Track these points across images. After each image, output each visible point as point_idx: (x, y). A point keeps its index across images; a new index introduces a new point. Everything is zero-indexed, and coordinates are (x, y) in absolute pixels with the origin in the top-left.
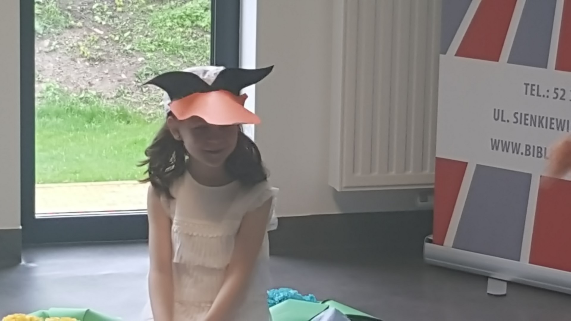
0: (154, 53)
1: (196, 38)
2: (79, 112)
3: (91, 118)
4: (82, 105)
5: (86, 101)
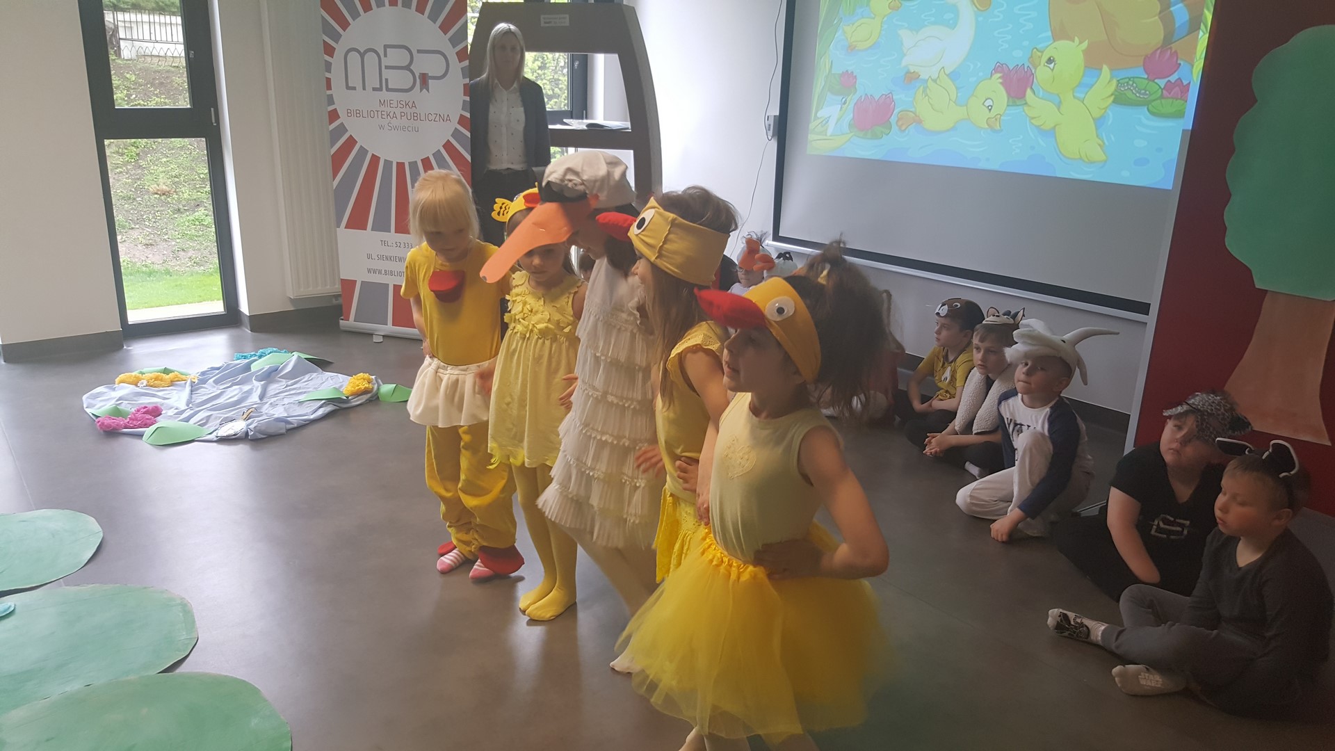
1: (202, 231)
2: (143, 272)
3: (150, 274)
4: (144, 269)
5: (146, 266)
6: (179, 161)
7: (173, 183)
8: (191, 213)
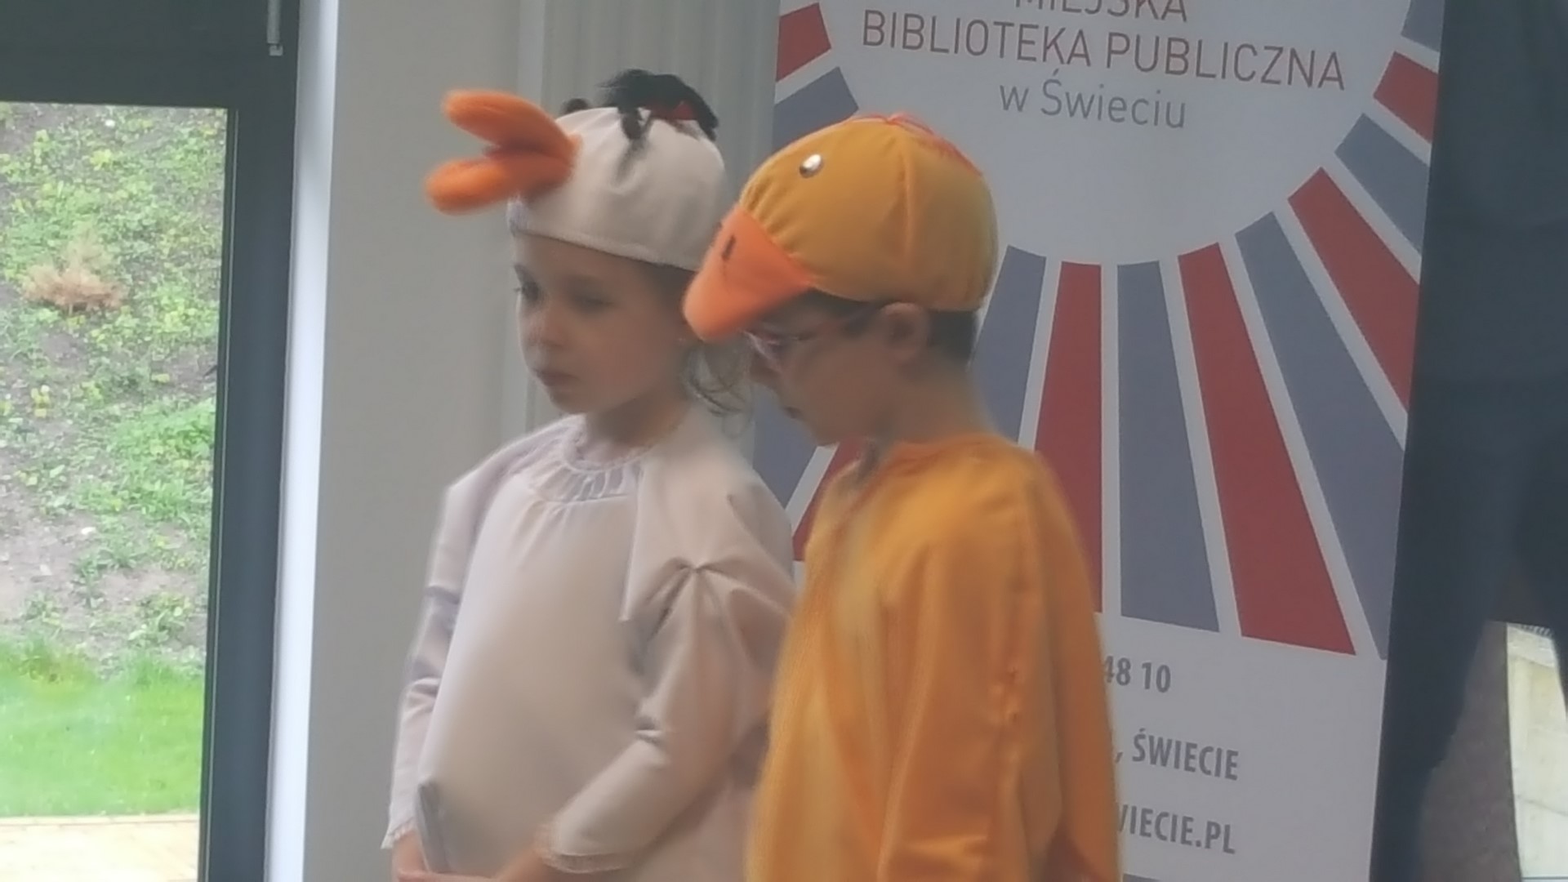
0: (120, 516)
6: (168, 164)
7: (125, 263)
8: (182, 398)
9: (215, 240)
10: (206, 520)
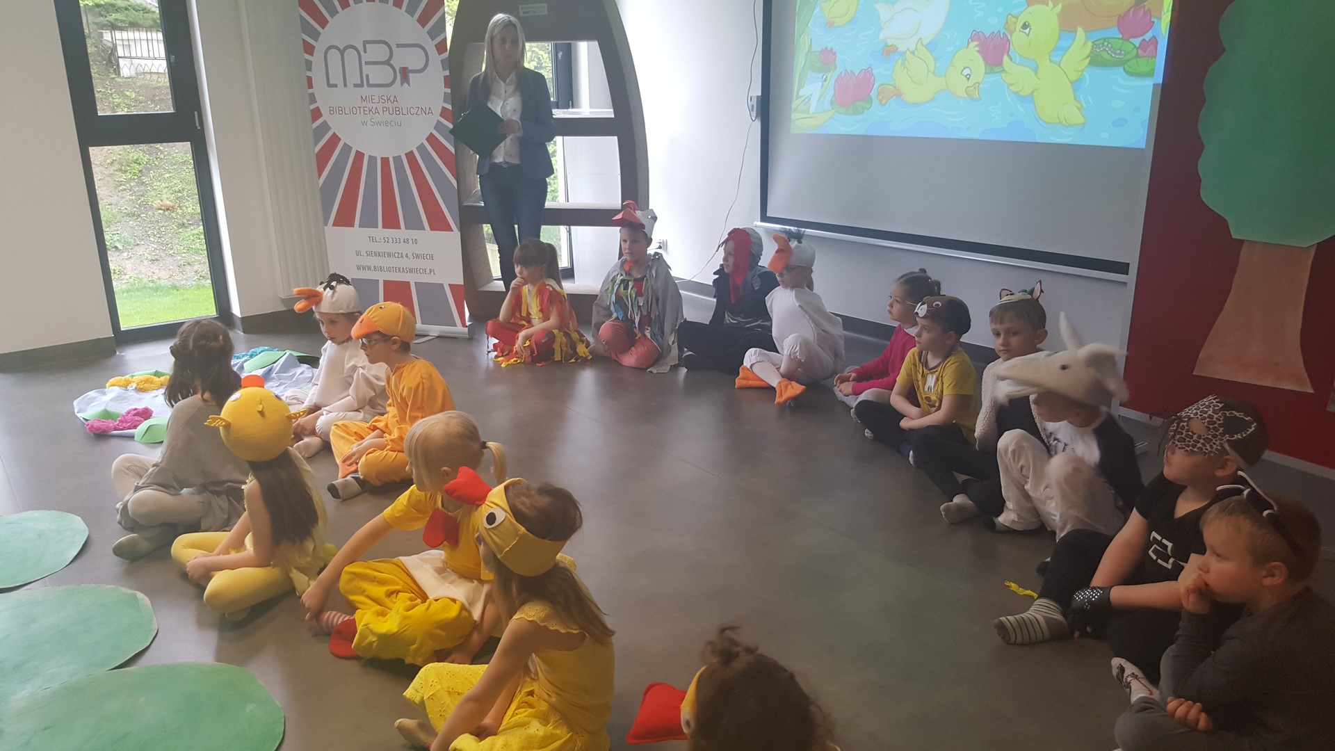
6: (182, 176)
7: (177, 199)
8: (196, 226)
9: (196, 191)
10: (206, 252)
